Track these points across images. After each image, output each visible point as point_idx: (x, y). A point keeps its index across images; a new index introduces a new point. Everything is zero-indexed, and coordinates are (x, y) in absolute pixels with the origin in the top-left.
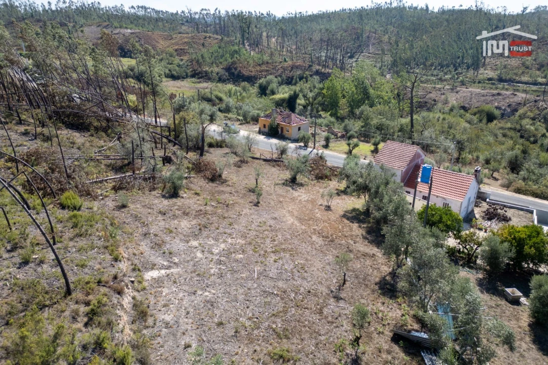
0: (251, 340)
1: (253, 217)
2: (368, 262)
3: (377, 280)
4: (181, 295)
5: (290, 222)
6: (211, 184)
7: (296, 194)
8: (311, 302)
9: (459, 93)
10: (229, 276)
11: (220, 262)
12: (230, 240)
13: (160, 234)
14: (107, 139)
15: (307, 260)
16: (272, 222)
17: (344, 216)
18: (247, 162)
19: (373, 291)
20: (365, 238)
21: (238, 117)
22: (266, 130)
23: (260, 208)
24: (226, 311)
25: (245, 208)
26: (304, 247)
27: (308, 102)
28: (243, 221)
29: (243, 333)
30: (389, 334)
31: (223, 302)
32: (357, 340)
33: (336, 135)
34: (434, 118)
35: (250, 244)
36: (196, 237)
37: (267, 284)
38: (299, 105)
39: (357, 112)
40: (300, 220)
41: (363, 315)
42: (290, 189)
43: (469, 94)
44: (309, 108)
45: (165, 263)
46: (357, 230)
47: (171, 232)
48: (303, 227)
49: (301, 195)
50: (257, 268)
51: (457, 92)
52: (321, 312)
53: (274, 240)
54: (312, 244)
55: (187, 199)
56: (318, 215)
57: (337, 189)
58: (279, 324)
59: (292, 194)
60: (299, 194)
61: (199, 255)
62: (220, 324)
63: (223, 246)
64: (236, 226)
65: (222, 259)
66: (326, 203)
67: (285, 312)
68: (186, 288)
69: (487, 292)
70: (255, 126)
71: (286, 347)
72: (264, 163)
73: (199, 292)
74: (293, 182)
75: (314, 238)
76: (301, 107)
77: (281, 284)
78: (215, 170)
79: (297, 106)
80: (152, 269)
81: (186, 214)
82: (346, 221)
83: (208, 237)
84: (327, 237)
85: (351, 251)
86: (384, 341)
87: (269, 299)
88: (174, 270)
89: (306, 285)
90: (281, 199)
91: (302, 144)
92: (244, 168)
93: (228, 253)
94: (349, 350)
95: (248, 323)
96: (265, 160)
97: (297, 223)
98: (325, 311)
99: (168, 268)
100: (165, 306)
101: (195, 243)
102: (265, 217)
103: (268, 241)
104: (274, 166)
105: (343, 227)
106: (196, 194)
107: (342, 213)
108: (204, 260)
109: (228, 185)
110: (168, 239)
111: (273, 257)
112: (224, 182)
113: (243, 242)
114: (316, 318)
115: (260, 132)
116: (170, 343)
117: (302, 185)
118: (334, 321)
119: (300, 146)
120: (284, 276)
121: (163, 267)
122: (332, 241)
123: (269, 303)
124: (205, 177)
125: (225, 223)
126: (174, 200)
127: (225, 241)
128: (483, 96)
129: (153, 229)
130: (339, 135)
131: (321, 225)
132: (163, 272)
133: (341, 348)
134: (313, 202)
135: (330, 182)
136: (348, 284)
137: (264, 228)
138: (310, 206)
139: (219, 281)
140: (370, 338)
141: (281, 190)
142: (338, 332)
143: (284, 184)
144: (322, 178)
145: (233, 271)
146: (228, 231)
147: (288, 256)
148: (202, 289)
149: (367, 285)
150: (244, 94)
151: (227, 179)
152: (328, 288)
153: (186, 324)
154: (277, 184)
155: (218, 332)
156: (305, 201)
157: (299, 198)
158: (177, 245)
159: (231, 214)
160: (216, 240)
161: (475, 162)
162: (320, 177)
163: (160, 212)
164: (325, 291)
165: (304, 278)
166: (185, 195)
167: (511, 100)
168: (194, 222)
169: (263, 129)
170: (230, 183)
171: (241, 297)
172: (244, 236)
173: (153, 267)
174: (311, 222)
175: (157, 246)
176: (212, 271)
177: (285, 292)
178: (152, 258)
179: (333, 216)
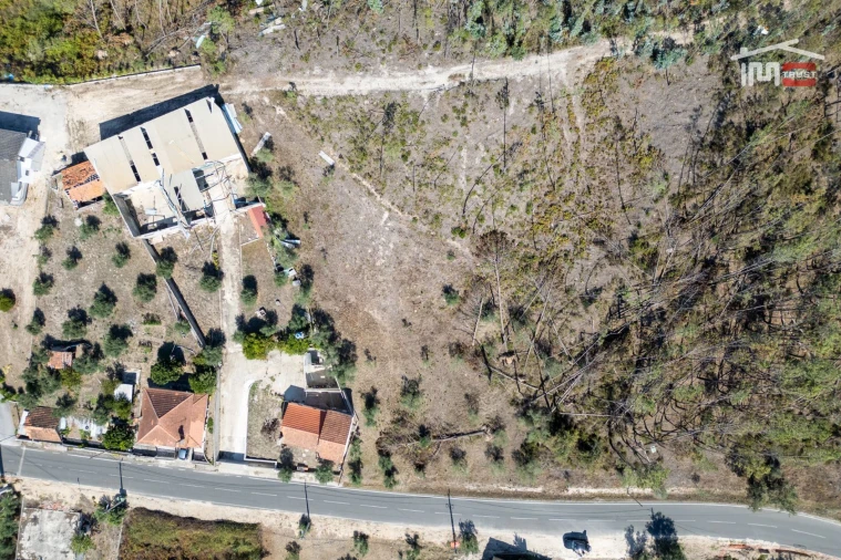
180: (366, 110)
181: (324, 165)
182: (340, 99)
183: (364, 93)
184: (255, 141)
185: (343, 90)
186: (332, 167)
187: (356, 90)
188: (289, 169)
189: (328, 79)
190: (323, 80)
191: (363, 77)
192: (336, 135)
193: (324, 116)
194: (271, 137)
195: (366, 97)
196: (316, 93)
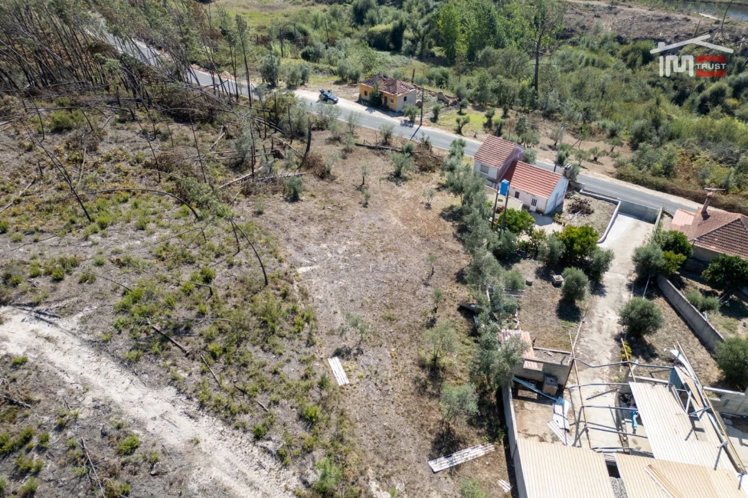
0: (371, 310)
1: (364, 219)
2: (454, 257)
3: (457, 271)
4: (324, 283)
5: (394, 223)
6: (321, 182)
7: (400, 190)
8: (409, 287)
9: (619, 15)
10: (353, 270)
11: (345, 261)
12: (349, 242)
13: (298, 239)
14: (212, 129)
15: (407, 257)
16: (379, 224)
17: (442, 215)
18: (351, 151)
19: (452, 279)
20: (455, 236)
21: (332, 67)
22: (368, 98)
23: (369, 209)
24: (354, 293)
25: (356, 210)
26: (405, 247)
27: (417, 35)
28: (356, 223)
29: (366, 305)
30: (456, 306)
31: (352, 288)
32: (435, 310)
33: (447, 102)
34: (577, 57)
35: (364, 245)
36: (324, 240)
37: (379, 275)
38: (406, 39)
39: (480, 54)
40: (403, 220)
41: (438, 295)
42: (394, 184)
43: (630, 17)
44: (419, 44)
45: (308, 262)
46: (449, 228)
47: (305, 237)
48: (405, 228)
49: (405, 191)
50: (372, 265)
51: (615, 14)
52: (414, 293)
53: (382, 241)
54: (412, 243)
55: (307, 204)
56: (419, 215)
57: (439, 183)
58: (388, 301)
59: (397, 191)
60: (403, 190)
61: (329, 255)
62: (352, 301)
63: (344, 247)
64: (352, 230)
65: (346, 258)
66: (426, 201)
67: (391, 293)
68: (326, 279)
69: (541, 278)
70: (354, 90)
71: (392, 313)
72: (368, 150)
73: (336, 282)
74: (397, 177)
75: (414, 238)
76: (409, 43)
77: (388, 276)
78: (324, 166)
79: (403, 41)
80: (301, 266)
81: (311, 219)
82: (442, 220)
83: (332, 240)
84: (424, 237)
85: (441, 249)
86: (453, 310)
87: (381, 286)
88: (315, 267)
89: (406, 276)
90: (387, 198)
91: (408, 119)
92: (349, 159)
93: (350, 253)
94: (430, 315)
95: (368, 300)
96: (369, 147)
97: (400, 224)
98: (417, 293)
99: (311, 265)
100: (316, 290)
101: (324, 246)
102: (374, 218)
103: (378, 241)
104: (378, 155)
105: (438, 226)
106: (312, 196)
107: (440, 211)
108: (333, 260)
109: (337, 183)
110: (305, 243)
111: (382, 256)
112: (333, 179)
113: (359, 244)
114: (411, 297)
115: (360, 101)
116: (325, 311)
117: (405, 179)
118: (422, 299)
119: (405, 121)
120: (390, 270)
121: (307, 265)
122: (428, 240)
123: (381, 288)
124: (315, 175)
125: (342, 227)
126: (297, 204)
127: (345, 244)
128: (648, 21)
129: (292, 235)
130: (451, 101)
131: (421, 224)
132: (308, 268)
133: (425, 314)
134: (415, 199)
135: (433, 174)
136: (435, 274)
137: (374, 230)
138: (412, 204)
139: (346, 274)
140: (444, 308)
141: (386, 186)
142: (425, 305)
143: (388, 179)
144: (425, 170)
145: (355, 267)
146: (346, 234)
147: (393, 254)
148: (337, 280)
149: (448, 275)
150: (334, 23)
151: (335, 175)
152: (421, 277)
153: (331, 300)
154: (383, 179)
155: (352, 305)
156: (408, 199)
157: (403, 196)
158: (312, 248)
159: (346, 217)
160: (339, 242)
161: (599, 133)
162: (424, 169)
163: (291, 218)
164: (418, 279)
165: (405, 271)
166: (303, 198)
167: (681, 29)
168: (320, 228)
169: (364, 97)
170: (338, 180)
171: (363, 285)
172: (359, 239)
173: (301, 265)
174: (412, 222)
175: (299, 249)
176: (341, 267)
177: (391, 281)
178: (298, 259)
179: (432, 215)
180: (197, 366)
181: (352, 365)
182: (228, 415)
183: (170, 392)
184: (475, 470)
185: (207, 429)
186: (338, 353)
187: (181, 407)
188: (422, 389)
189: (215, 473)
190: (228, 481)
191: (140, 424)
192: (292, 372)
193: (285, 414)
194: (432, 458)
195: (173, 381)
196: (269, 462)
